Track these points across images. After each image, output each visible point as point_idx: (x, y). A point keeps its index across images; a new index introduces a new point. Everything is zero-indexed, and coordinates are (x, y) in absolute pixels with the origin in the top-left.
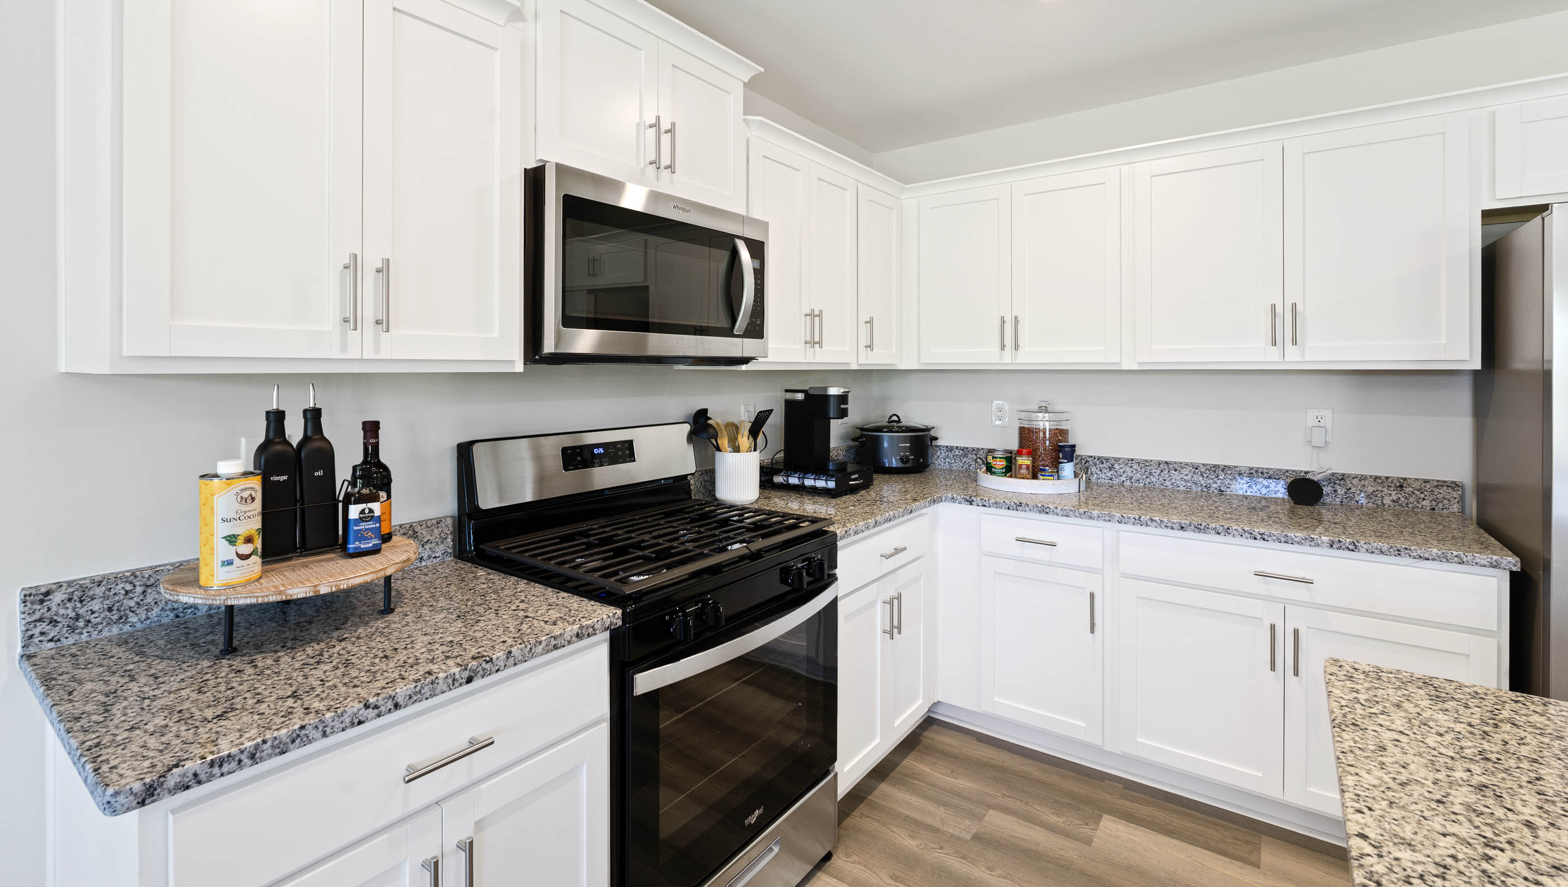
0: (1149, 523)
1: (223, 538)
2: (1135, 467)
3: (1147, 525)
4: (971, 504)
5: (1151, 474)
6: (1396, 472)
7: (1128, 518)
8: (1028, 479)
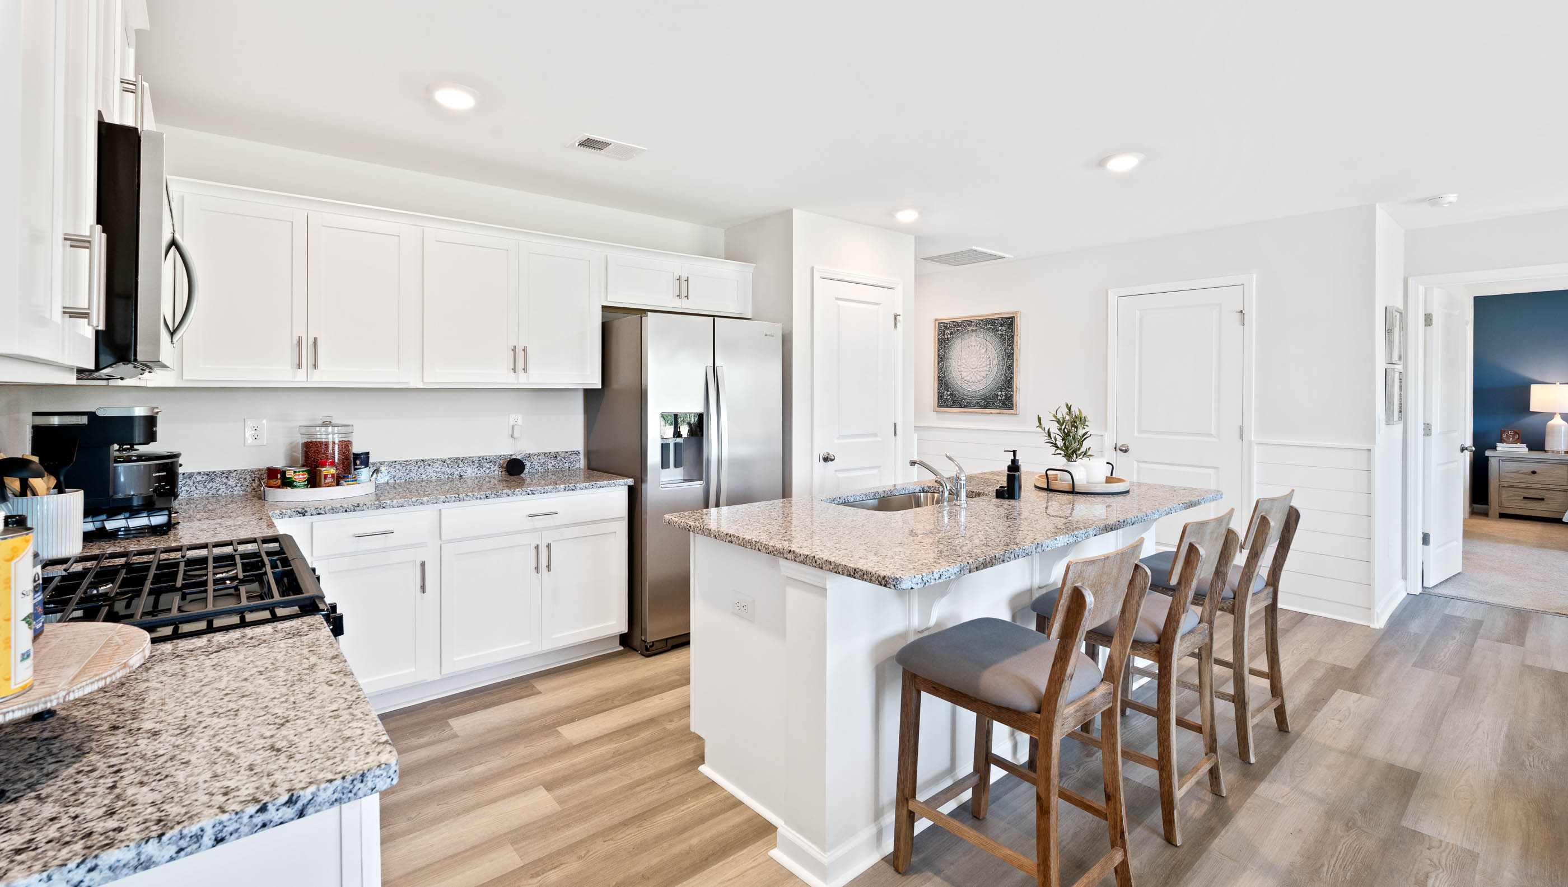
0: (465, 498)
1: (23, 620)
2: (397, 467)
3: (464, 500)
4: (304, 515)
5: (410, 471)
6: (552, 449)
7: (451, 498)
8: (333, 486)
